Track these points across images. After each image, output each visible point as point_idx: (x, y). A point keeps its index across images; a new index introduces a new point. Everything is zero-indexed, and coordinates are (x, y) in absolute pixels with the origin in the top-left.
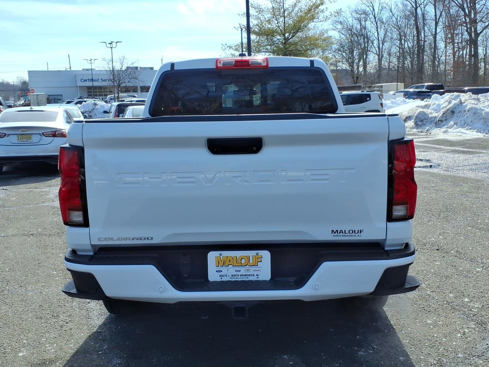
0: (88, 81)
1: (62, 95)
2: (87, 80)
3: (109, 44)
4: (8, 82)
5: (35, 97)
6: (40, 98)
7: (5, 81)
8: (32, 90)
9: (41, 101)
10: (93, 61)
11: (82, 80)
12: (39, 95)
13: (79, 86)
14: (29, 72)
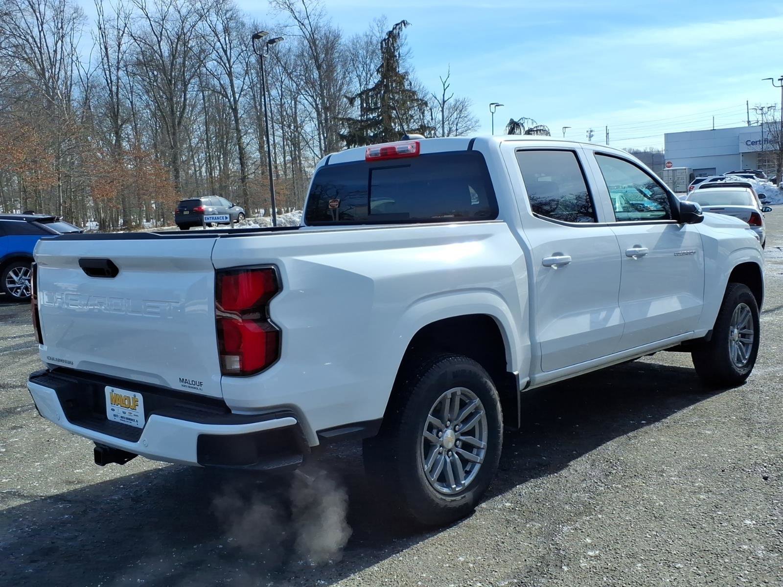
0: (758, 143)
1: (715, 168)
2: (756, 142)
3: (779, 80)
4: (658, 151)
5: (671, 173)
6: (678, 174)
7: (654, 150)
8: (669, 163)
9: (680, 179)
10: (765, 110)
11: (749, 143)
12: (676, 170)
13: (743, 153)
14: (667, 136)
